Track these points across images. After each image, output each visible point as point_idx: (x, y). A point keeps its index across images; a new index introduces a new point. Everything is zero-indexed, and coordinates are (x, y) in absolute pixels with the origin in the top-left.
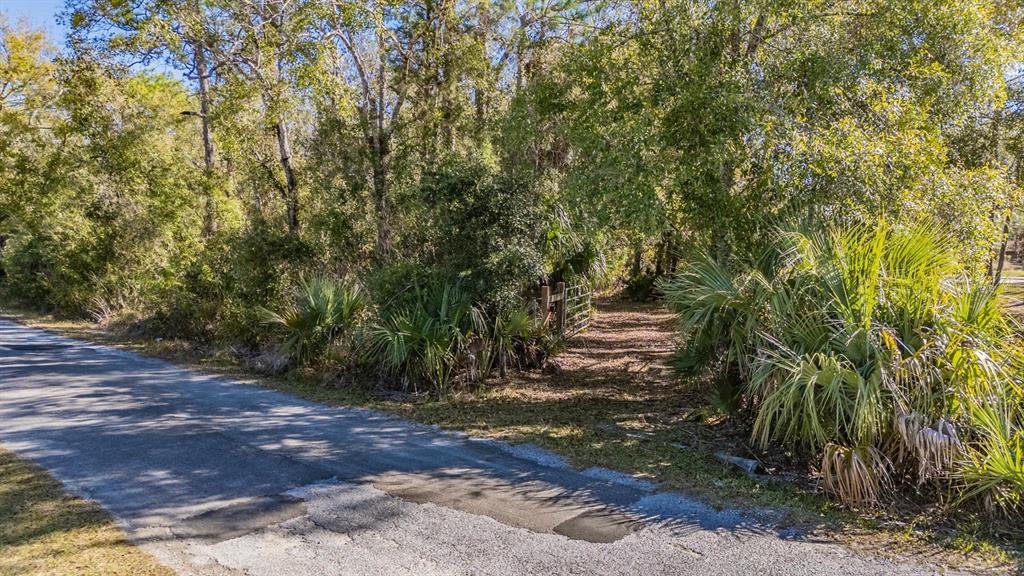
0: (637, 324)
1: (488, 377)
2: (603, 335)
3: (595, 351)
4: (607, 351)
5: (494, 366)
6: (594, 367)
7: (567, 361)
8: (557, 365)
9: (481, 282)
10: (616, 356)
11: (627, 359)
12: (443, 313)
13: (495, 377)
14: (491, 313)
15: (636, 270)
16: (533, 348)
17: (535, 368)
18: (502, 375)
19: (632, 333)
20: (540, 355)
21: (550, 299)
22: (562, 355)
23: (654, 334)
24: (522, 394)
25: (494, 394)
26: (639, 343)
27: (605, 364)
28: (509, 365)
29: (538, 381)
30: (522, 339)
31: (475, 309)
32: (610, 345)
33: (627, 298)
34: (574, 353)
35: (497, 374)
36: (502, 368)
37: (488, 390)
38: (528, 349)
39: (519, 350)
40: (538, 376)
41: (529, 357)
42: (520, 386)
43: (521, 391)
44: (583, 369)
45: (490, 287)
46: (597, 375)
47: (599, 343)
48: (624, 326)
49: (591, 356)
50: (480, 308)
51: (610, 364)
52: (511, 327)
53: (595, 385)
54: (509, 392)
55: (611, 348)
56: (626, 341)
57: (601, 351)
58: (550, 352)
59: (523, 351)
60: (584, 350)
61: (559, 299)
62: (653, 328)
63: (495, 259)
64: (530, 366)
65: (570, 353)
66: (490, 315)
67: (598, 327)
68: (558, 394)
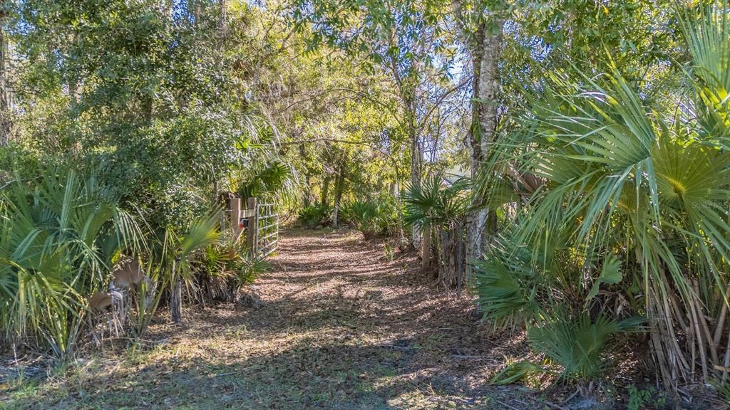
0: (320, 247)
1: (153, 322)
2: (293, 258)
3: (293, 274)
4: (306, 274)
5: (162, 303)
6: (301, 294)
7: (266, 289)
8: (255, 296)
9: (135, 165)
10: (321, 279)
11: (334, 282)
12: (63, 221)
13: (164, 322)
14: (156, 224)
15: (306, 202)
16: (223, 274)
17: (224, 301)
18: (176, 317)
19: (321, 254)
20: (232, 284)
21: (241, 214)
22: (256, 281)
23: (343, 255)
24: (209, 350)
25: (160, 354)
26: (336, 264)
27: (311, 291)
28: (186, 301)
29: (231, 321)
30: (207, 263)
31: (124, 214)
32: (307, 267)
33: (299, 227)
34: (271, 278)
35: (167, 315)
36: (176, 308)
37: (148, 348)
38: (215, 276)
39: (202, 278)
40: (230, 313)
41: (217, 287)
42: (205, 334)
43: (207, 342)
44: (287, 297)
45: (152, 176)
46: (309, 306)
47: (293, 266)
48: (308, 248)
49: (292, 281)
50: (133, 211)
51: (319, 289)
52: (189, 243)
53: (314, 322)
54: (187, 348)
55: (308, 271)
56: (321, 262)
57: (300, 274)
58: (246, 279)
59: (208, 279)
60: (280, 274)
61: (250, 215)
62: (337, 249)
63: (160, 128)
64: (220, 299)
65: (264, 278)
66: (154, 225)
67: (284, 249)
68: (266, 343)
